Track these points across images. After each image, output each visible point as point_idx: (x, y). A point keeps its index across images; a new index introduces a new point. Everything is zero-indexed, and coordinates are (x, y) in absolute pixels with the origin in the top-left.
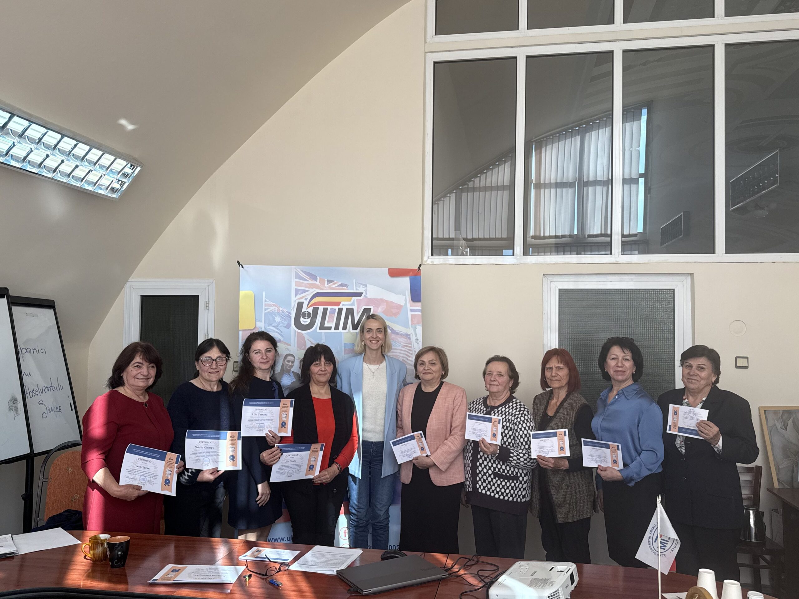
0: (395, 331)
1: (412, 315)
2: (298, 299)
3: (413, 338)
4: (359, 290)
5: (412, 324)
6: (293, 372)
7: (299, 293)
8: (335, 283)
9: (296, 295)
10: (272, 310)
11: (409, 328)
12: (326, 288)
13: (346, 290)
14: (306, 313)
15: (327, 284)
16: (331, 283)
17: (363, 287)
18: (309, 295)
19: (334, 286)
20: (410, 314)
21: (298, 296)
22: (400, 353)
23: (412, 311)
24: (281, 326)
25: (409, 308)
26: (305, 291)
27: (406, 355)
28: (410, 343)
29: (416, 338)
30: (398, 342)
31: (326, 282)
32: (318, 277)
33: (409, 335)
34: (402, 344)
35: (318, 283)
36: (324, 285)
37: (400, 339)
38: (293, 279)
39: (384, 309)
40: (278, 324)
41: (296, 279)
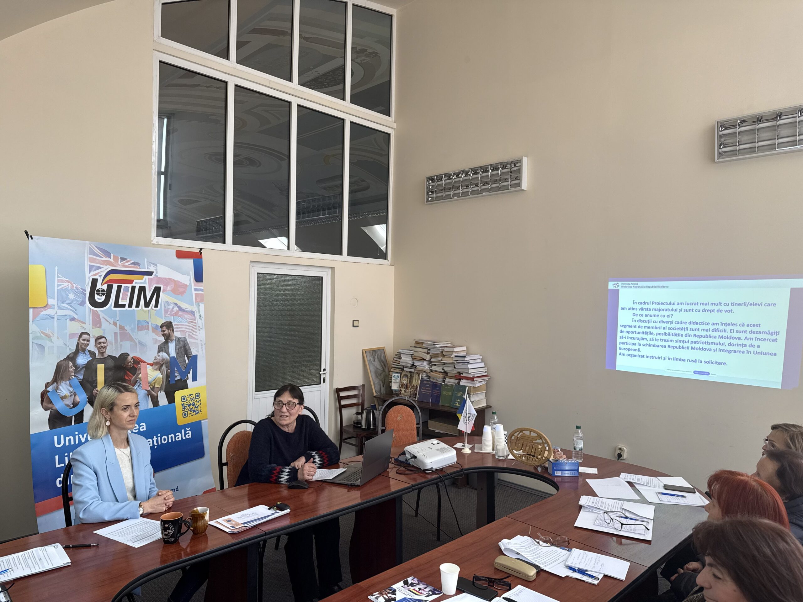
0: (182, 308)
1: (196, 294)
2: (92, 276)
3: (197, 315)
4: (150, 269)
5: (196, 302)
6: (89, 351)
7: (93, 269)
8: (128, 262)
9: (90, 272)
10: (66, 286)
11: (194, 306)
12: (119, 265)
13: (138, 268)
14: (101, 290)
15: (121, 262)
16: (124, 260)
17: (154, 267)
18: (103, 272)
19: (127, 264)
20: (194, 292)
21: (92, 273)
22: (186, 328)
23: (196, 290)
24: (75, 304)
26: (99, 268)
27: (192, 330)
28: (195, 320)
29: (199, 314)
30: (185, 319)
31: (120, 260)
32: (112, 254)
33: (194, 312)
34: (188, 320)
35: (111, 260)
36: (118, 262)
37: (186, 316)
38: (86, 254)
39: (173, 288)
40: (72, 302)
41: (89, 254)
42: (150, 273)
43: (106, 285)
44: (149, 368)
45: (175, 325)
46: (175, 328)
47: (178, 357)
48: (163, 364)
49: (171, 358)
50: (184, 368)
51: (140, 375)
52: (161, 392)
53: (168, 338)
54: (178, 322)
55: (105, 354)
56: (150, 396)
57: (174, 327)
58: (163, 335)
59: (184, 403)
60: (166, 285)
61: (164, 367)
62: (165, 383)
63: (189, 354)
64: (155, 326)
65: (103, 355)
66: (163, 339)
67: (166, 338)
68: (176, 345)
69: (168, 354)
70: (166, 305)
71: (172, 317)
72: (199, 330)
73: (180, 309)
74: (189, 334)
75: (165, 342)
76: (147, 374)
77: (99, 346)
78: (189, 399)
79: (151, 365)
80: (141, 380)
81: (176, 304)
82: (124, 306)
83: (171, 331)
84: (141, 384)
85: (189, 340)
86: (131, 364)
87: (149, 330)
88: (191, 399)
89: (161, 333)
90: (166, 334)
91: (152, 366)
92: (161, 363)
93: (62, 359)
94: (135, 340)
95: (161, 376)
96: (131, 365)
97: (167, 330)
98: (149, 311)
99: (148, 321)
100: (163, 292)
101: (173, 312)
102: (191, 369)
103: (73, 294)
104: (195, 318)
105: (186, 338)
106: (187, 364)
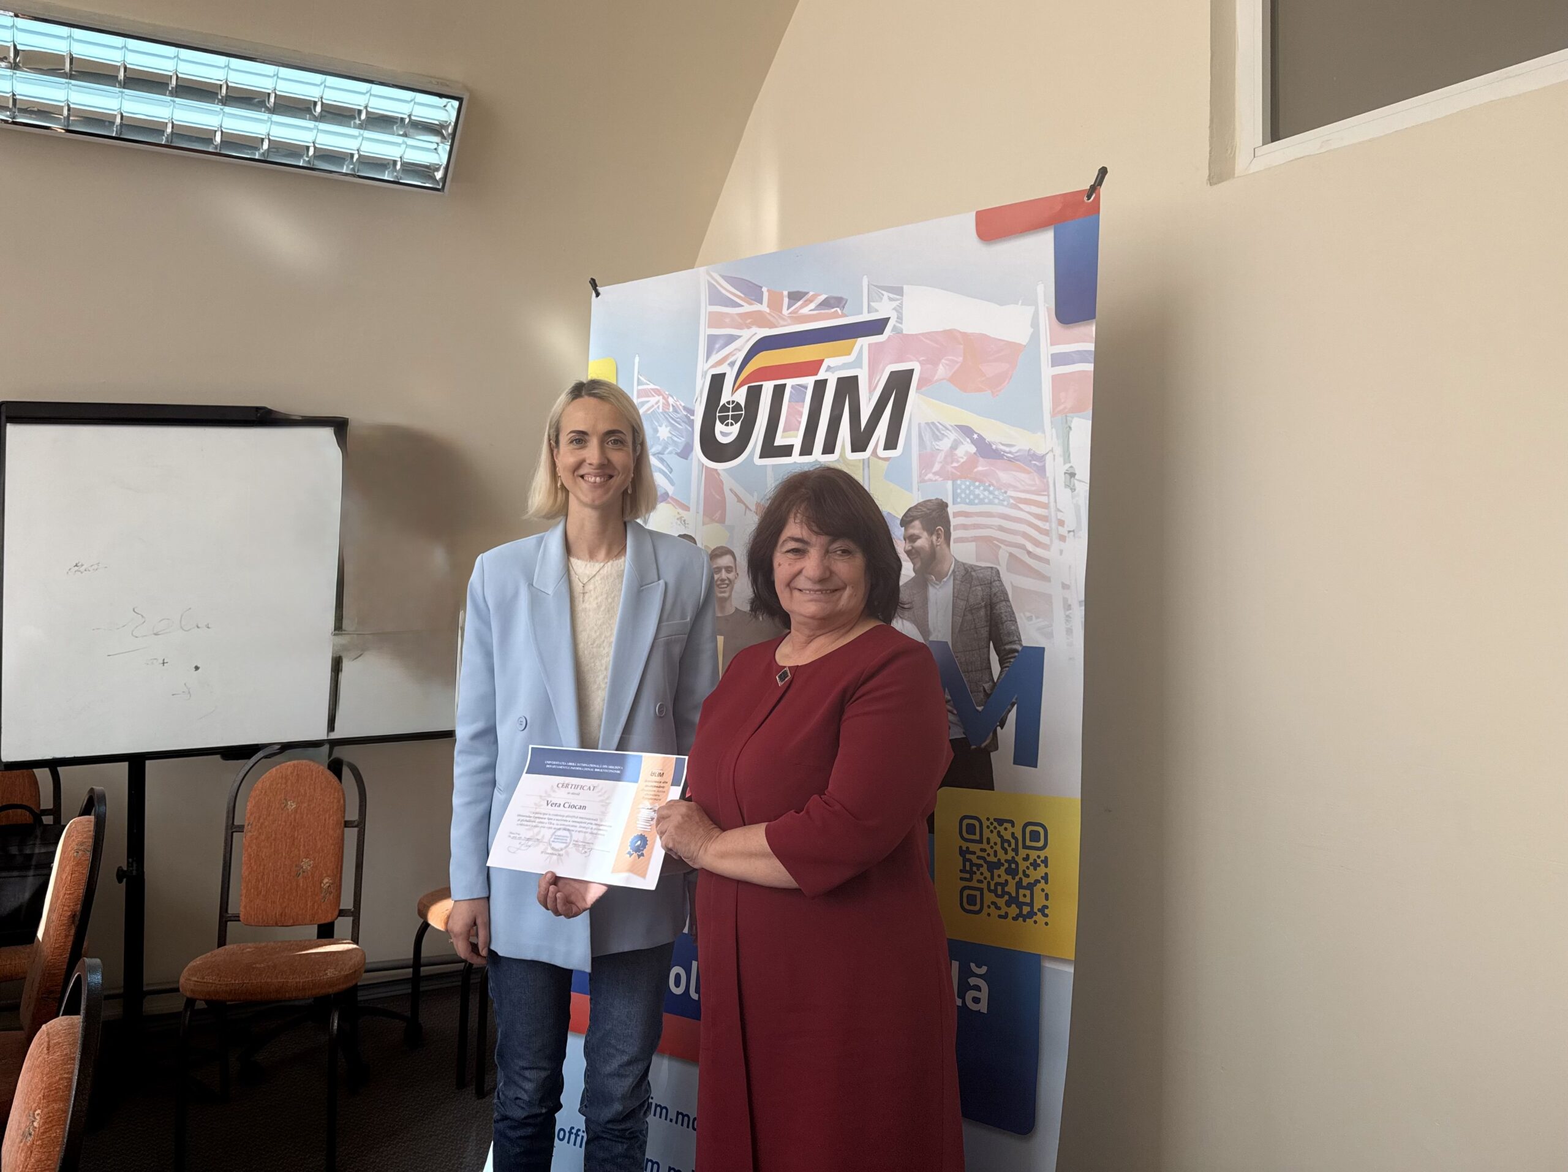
0: (990, 445)
1: (1055, 378)
2: (713, 366)
3: (1055, 469)
4: (877, 311)
5: (1054, 414)
7: (717, 346)
8: (811, 301)
9: (709, 355)
10: (653, 406)
11: (1044, 432)
12: (784, 319)
13: (838, 316)
14: (731, 406)
15: (789, 308)
16: (799, 300)
17: (891, 298)
18: (740, 350)
19: (805, 311)
20: (1048, 372)
21: (716, 357)
22: (1001, 529)
23: (1058, 360)
24: (670, 453)
25: (1047, 350)
26: (732, 339)
27: (1025, 535)
28: (1044, 490)
29: (1067, 466)
30: (999, 489)
31: (786, 300)
32: (765, 289)
33: (1042, 458)
34: (1011, 493)
35: (764, 308)
36: (781, 311)
37: (1004, 476)
38: (703, 305)
39: (958, 366)
40: (665, 448)
41: (710, 304)
42: (876, 327)
43: (744, 389)
45: (956, 515)
46: (957, 527)
47: (960, 647)
50: (982, 695)
53: (926, 567)
54: (971, 503)
55: (728, 604)
57: (954, 522)
58: (909, 553)
59: (973, 847)
60: (932, 361)
63: (1007, 639)
67: (918, 565)
68: (955, 596)
69: (923, 629)
70: (927, 437)
71: (950, 483)
72: (1062, 538)
73: (985, 450)
74: (1011, 554)
75: (915, 578)
77: (715, 577)
78: (994, 838)
81: (966, 431)
82: (787, 451)
83: (942, 540)
89: (904, 546)
90: (922, 548)
97: (925, 535)
98: (866, 464)
100: (918, 388)
101: (955, 465)
102: (1013, 706)
103: (666, 426)
104: (1047, 484)
105: (998, 572)
106: (995, 684)
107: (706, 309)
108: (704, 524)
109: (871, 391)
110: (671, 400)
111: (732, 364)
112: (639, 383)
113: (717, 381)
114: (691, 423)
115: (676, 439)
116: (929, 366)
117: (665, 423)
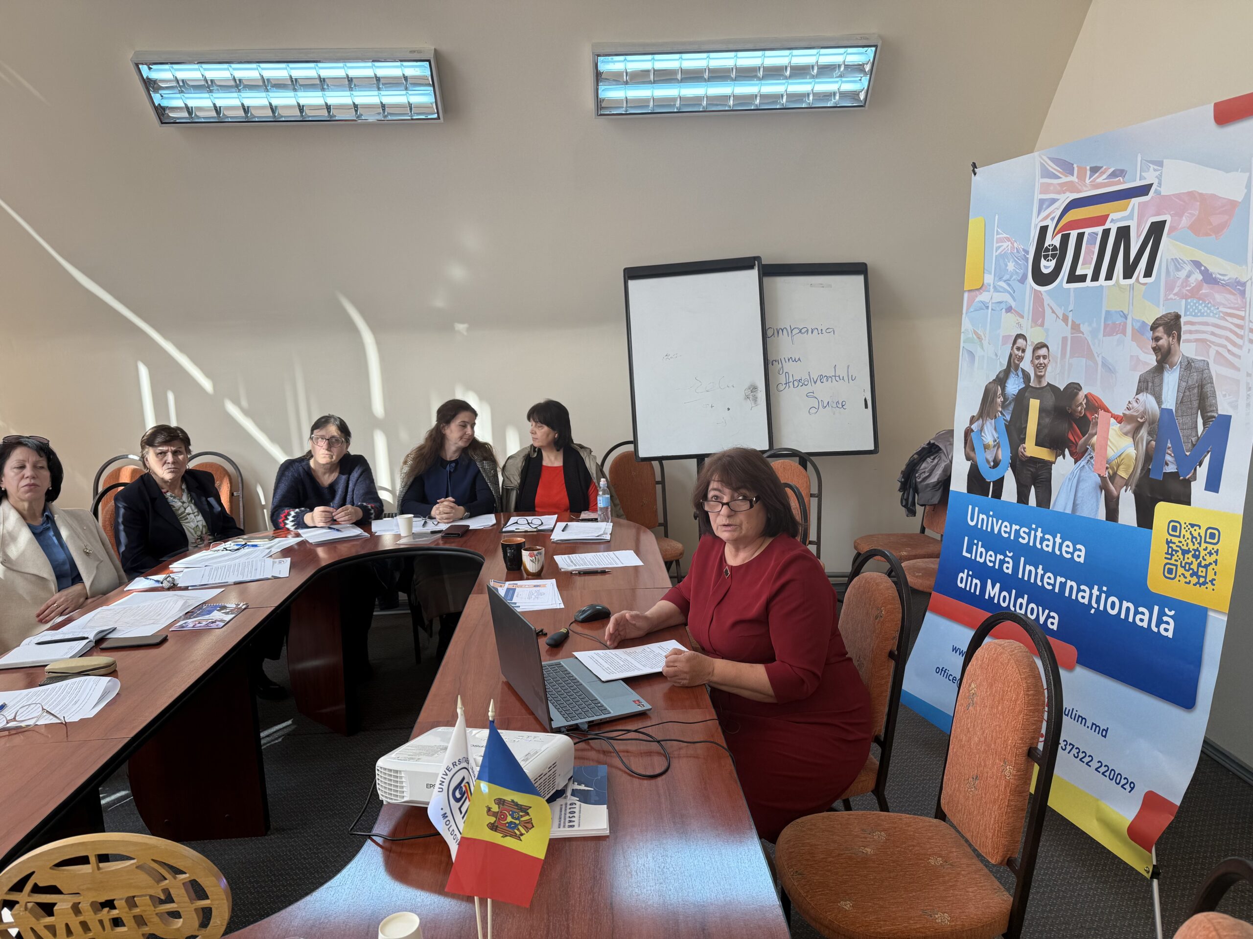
0: (1211, 274)
2: (1041, 221)
4: (1145, 179)
6: (1023, 371)
7: (1044, 206)
8: (1103, 173)
9: (1039, 213)
10: (1005, 249)
11: (1246, 265)
12: (1086, 186)
13: (1121, 183)
14: (1051, 248)
15: (1090, 178)
16: (1096, 172)
17: (1155, 170)
18: (1058, 209)
19: (1099, 180)
21: (1043, 214)
22: (1213, 334)
24: (1014, 280)
26: (1054, 201)
27: (1227, 339)
28: (1243, 307)
30: (1214, 306)
31: (1088, 173)
32: (1075, 166)
33: (1244, 284)
34: (1221, 309)
35: (1074, 179)
36: (1084, 181)
37: (1218, 297)
38: (1037, 179)
39: (1194, 218)
40: (1011, 277)
41: (1041, 178)
42: (1144, 190)
43: (1059, 236)
44: (1115, 427)
45: (1186, 323)
46: (1185, 332)
47: (1180, 413)
48: (1143, 423)
49: (1163, 411)
50: (1190, 445)
51: (1094, 439)
52: (1126, 491)
53: (1164, 357)
54: (1196, 316)
55: (1043, 380)
56: (1103, 491)
57: (1184, 328)
58: (1154, 349)
59: (1175, 540)
60: (1179, 214)
61: (1144, 433)
62: (1139, 471)
63: (1209, 409)
64: (1139, 324)
65: (1040, 382)
66: (1151, 360)
67: (1159, 357)
68: (1180, 380)
69: (1159, 400)
70: (1172, 268)
71: (1184, 301)
73: (1209, 278)
74: (1218, 352)
75: (1156, 366)
76: (1106, 439)
77: (1037, 362)
78: (1188, 535)
79: (1119, 419)
80: (1094, 450)
81: (1197, 264)
82: (1083, 278)
83: (1175, 340)
84: (1092, 458)
85: (1216, 370)
86: (1081, 409)
87: (1125, 335)
88: (1193, 537)
89: (1151, 344)
90: (1163, 346)
91: (1120, 422)
92: (1139, 420)
93: (991, 380)
94: (1096, 355)
95: (1132, 452)
96: (1080, 412)
97: (1165, 337)
98: (1132, 287)
99: (1126, 312)
100: (1169, 233)
101: (1188, 288)
102: (1208, 452)
103: (1012, 262)
104: (1246, 303)
105: (1208, 364)
106: (1199, 438)
107: (1039, 181)
108: (1031, 327)
109: (1138, 236)
110: (1016, 245)
111: (1053, 219)
112: (998, 233)
113: (1044, 230)
114: (1027, 260)
115: (1018, 271)
116: (1176, 218)
117: (1012, 260)
